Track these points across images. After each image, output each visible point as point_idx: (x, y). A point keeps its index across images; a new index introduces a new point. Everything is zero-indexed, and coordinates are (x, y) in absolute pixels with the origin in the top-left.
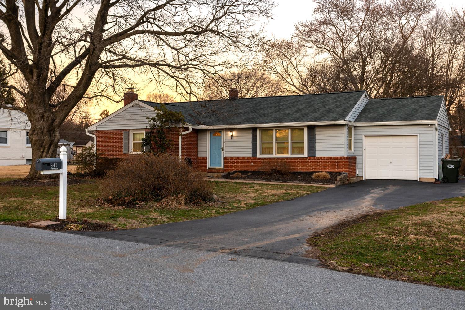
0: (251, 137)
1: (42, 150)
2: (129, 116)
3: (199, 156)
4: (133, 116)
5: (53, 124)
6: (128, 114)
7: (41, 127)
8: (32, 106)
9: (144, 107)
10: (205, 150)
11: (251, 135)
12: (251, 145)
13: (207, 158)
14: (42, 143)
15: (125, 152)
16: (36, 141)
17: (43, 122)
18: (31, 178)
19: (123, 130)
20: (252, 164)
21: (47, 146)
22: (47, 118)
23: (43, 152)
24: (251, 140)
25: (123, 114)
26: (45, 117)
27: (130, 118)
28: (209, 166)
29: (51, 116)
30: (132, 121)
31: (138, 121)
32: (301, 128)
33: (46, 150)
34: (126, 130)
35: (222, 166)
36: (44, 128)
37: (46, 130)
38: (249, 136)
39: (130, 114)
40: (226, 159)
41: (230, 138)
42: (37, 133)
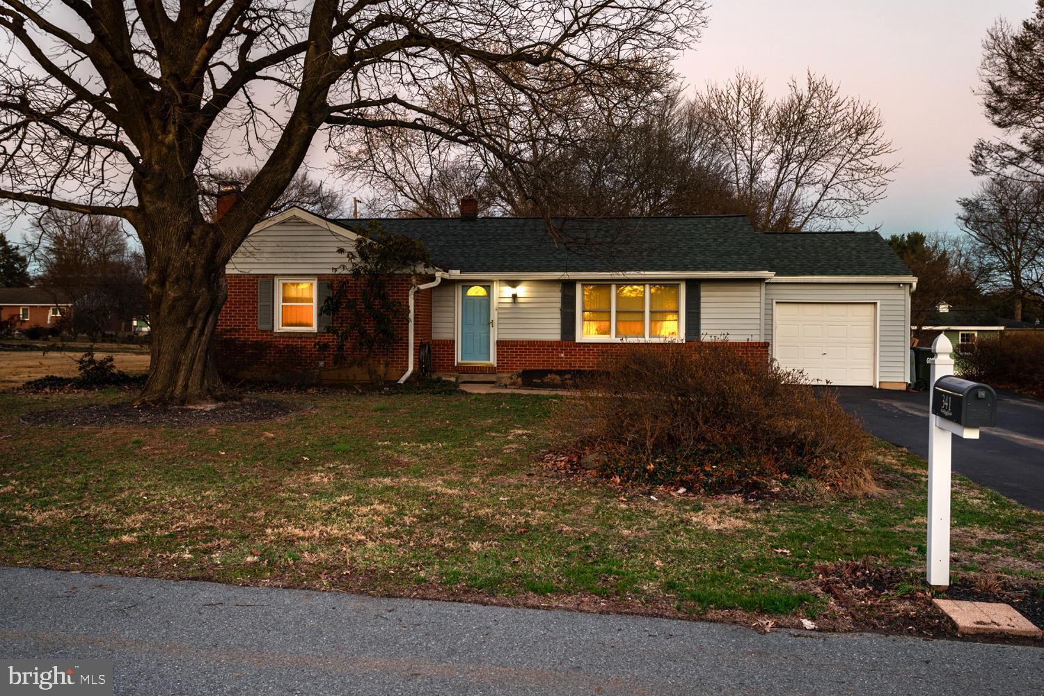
0: (559, 299)
1: (189, 324)
2: (273, 244)
3: (435, 337)
4: (284, 244)
5: (215, 258)
6: (272, 239)
7: (188, 263)
8: (160, 205)
9: (315, 225)
10: (451, 325)
11: (560, 295)
12: (559, 316)
13: (454, 341)
14: (192, 307)
15: (261, 327)
16: (175, 299)
17: (191, 250)
18: (160, 400)
19: (258, 276)
20: (563, 355)
21: (202, 315)
22: (200, 239)
23: (192, 329)
24: (559, 305)
25: (258, 239)
26: (194, 237)
27: (278, 249)
28: (459, 359)
29: (211, 235)
30: (282, 255)
31: (300, 255)
32: (672, 284)
33: (200, 324)
34: (263, 276)
35: (493, 360)
36: (194, 266)
37: (199, 271)
38: (556, 296)
39: (279, 239)
40: (501, 344)
41: (510, 300)
42: (178, 279)
